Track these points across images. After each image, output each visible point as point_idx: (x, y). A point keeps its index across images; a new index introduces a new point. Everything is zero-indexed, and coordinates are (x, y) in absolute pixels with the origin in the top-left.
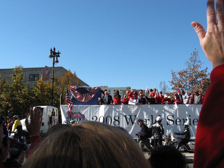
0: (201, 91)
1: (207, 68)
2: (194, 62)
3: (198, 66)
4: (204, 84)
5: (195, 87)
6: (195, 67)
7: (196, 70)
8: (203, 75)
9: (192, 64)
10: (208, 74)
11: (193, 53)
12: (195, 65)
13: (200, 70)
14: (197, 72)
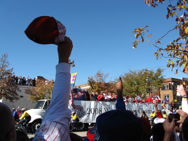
0: (5, 86)
1: (13, 69)
2: (3, 63)
3: (6, 65)
4: (8, 81)
5: (1, 82)
6: (3, 66)
7: (4, 69)
8: (9, 73)
9: (1, 63)
10: (13, 73)
11: (4, 56)
12: (4, 65)
13: (7, 69)
14: (4, 70)
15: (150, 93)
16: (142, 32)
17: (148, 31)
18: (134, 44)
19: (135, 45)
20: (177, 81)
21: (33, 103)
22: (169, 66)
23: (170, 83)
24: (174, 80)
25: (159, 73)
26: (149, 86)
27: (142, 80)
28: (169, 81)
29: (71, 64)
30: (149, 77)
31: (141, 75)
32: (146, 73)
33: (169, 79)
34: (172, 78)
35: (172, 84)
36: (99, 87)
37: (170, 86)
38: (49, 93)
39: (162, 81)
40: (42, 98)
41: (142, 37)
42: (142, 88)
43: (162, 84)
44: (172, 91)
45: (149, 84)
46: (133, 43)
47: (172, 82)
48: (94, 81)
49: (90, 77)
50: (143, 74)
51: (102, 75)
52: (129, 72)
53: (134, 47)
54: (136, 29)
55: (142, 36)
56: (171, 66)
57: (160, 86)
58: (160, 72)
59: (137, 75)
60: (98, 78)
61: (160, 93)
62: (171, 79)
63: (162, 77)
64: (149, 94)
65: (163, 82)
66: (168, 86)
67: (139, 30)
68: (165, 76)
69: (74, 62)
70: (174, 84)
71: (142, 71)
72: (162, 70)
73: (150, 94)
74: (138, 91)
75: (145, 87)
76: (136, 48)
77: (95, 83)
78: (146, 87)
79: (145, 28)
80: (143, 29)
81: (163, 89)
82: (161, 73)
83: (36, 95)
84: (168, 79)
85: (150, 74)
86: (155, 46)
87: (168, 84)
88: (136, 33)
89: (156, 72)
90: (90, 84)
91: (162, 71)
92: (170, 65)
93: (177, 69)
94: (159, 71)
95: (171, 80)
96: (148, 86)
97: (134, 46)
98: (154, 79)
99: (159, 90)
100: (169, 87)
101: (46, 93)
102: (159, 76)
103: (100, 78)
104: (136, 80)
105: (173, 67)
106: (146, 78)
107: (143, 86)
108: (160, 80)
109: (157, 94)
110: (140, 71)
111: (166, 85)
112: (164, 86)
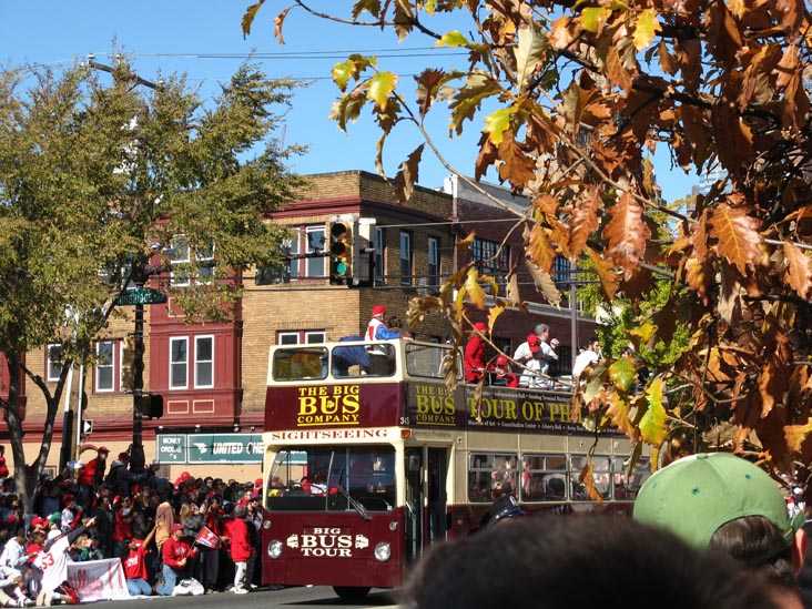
15: (140, 306)
20: (410, 205)
23: (347, 219)
25: (242, 113)
26: (139, 234)
27: (66, 165)
28: (333, 196)
30: (145, 143)
31: (68, 119)
32: (110, 108)
33: (337, 181)
34: (364, 175)
35: (365, 232)
37: (337, 249)
39: (266, 196)
42: (72, 252)
43: (267, 223)
44: (355, 294)
47: (364, 214)
50: (79, 108)
57: (249, 244)
58: (255, 103)
59: (25, 114)
61: (245, 306)
62: (355, 179)
63: (270, 161)
64: (130, 310)
66: (326, 248)
68: (301, 150)
70: (383, 236)
71: (70, 79)
72: (277, 91)
73: (146, 316)
74: (22, 274)
75: (102, 245)
78: (116, 241)
81: (275, 271)
82: (264, 114)
84: (329, 176)
85: (160, 117)
87: (326, 231)
89: (214, 108)
91: (279, 99)
92: (363, 99)
93: (421, 148)
94: (250, 98)
95: (352, 191)
96: (127, 238)
99: (238, 279)
100: (326, 260)
102: (248, 144)
106: (110, 153)
107: (81, 227)
108: (250, 181)
109: (215, 318)
110: (58, 76)
111: (297, 232)
112: (287, 243)
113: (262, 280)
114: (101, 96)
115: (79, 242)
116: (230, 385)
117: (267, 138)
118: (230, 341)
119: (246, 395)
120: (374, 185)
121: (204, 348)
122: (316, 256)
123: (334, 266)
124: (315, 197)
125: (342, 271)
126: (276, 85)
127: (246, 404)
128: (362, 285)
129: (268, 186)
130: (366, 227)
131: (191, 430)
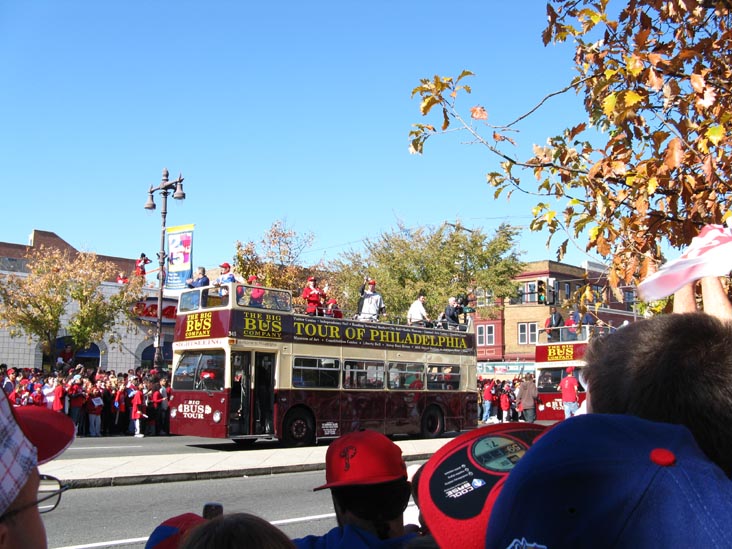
15: (465, 314)
16: (445, 94)
17: (469, 91)
18: (414, 137)
19: (418, 140)
20: (568, 273)
21: (13, 336)
22: (540, 228)
23: (544, 279)
24: (559, 270)
25: (503, 239)
26: (464, 287)
27: (439, 262)
28: (538, 270)
29: (171, 191)
30: (467, 252)
31: (440, 245)
32: (454, 239)
33: (539, 265)
34: (550, 261)
35: (551, 284)
36: (275, 283)
37: (540, 290)
38: (81, 300)
39: (512, 271)
40: (50, 317)
41: (445, 111)
42: (440, 294)
43: (512, 281)
44: (548, 308)
45: (466, 279)
46: (412, 133)
47: (551, 277)
48: (257, 258)
49: (245, 243)
50: (443, 241)
51: (289, 239)
52: (397, 230)
53: (412, 149)
54: (425, 82)
55: (447, 107)
56: (546, 228)
57: (503, 289)
58: (508, 236)
60: (275, 248)
61: (505, 313)
62: (547, 263)
63: (513, 257)
65: (518, 274)
66: (536, 290)
67: (436, 85)
69: (181, 181)
70: (559, 285)
71: (441, 230)
72: (516, 231)
75: (451, 292)
76: (421, 151)
77: (261, 266)
78: (456, 290)
79: (460, 78)
80: (450, 81)
81: (518, 298)
82: (511, 240)
83: (25, 306)
84: (537, 262)
85: (472, 242)
86: (491, 149)
87: (536, 284)
88: (425, 94)
89: (492, 238)
90: (244, 270)
91: (517, 234)
92: (543, 222)
93: (567, 241)
94: (506, 233)
95: (546, 268)
96: (461, 289)
97: (415, 144)
98: (483, 260)
99: (503, 303)
100: (536, 295)
101: (69, 299)
102: (505, 251)
103: (284, 247)
104: (416, 262)
105: (552, 231)
106: (455, 257)
107: (443, 285)
108: (506, 265)
109: (493, 318)
110: (437, 229)
111: (526, 285)
112: (521, 289)
113: (512, 303)
114: (451, 235)
115: (442, 290)
116: (500, 344)
117: (513, 248)
118: (500, 327)
119: (507, 348)
120: (554, 265)
121: (490, 330)
122: (532, 293)
123: (539, 297)
124: (532, 271)
125: (542, 299)
126: (515, 229)
127: (506, 351)
128: (550, 304)
129: (513, 267)
130: (551, 281)
131: (486, 361)
